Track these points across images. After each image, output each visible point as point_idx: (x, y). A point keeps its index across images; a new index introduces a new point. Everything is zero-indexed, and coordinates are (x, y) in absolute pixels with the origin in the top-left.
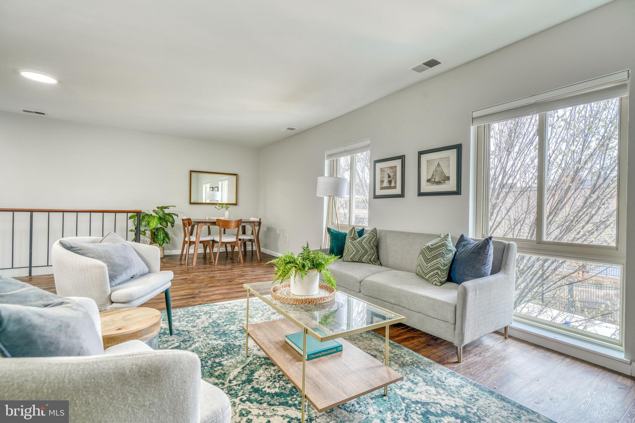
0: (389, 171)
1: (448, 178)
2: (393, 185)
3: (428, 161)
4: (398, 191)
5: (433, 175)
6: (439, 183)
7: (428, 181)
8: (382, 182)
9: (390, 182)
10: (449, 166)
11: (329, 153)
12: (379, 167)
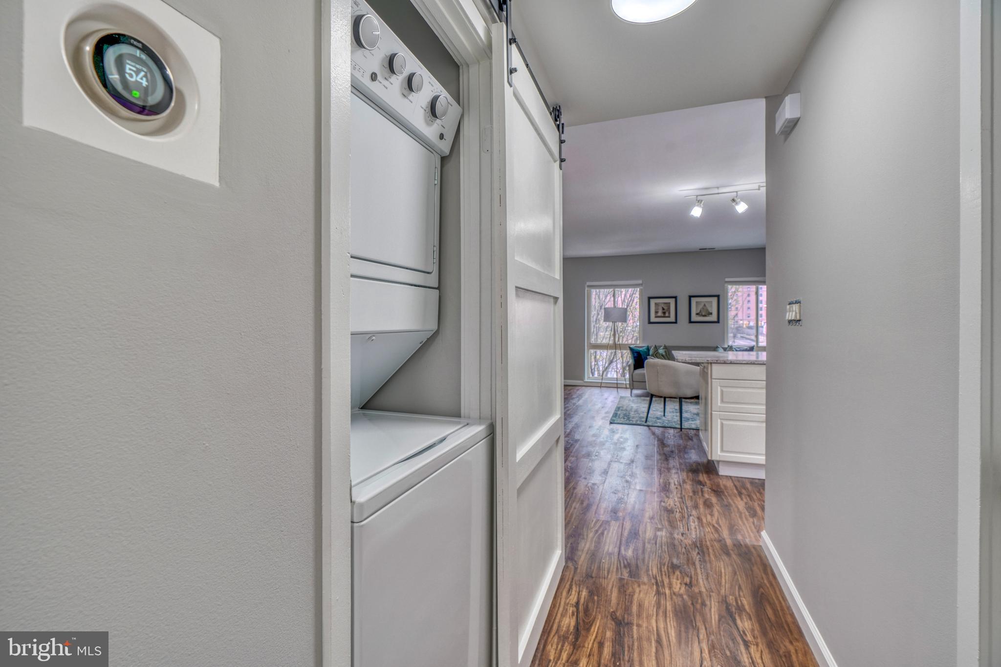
0: (663, 306)
1: (711, 314)
2: (667, 315)
3: (697, 302)
4: (672, 319)
5: (701, 311)
6: (705, 316)
7: (697, 314)
8: (656, 312)
9: (664, 313)
10: (711, 306)
11: (588, 283)
12: (653, 302)
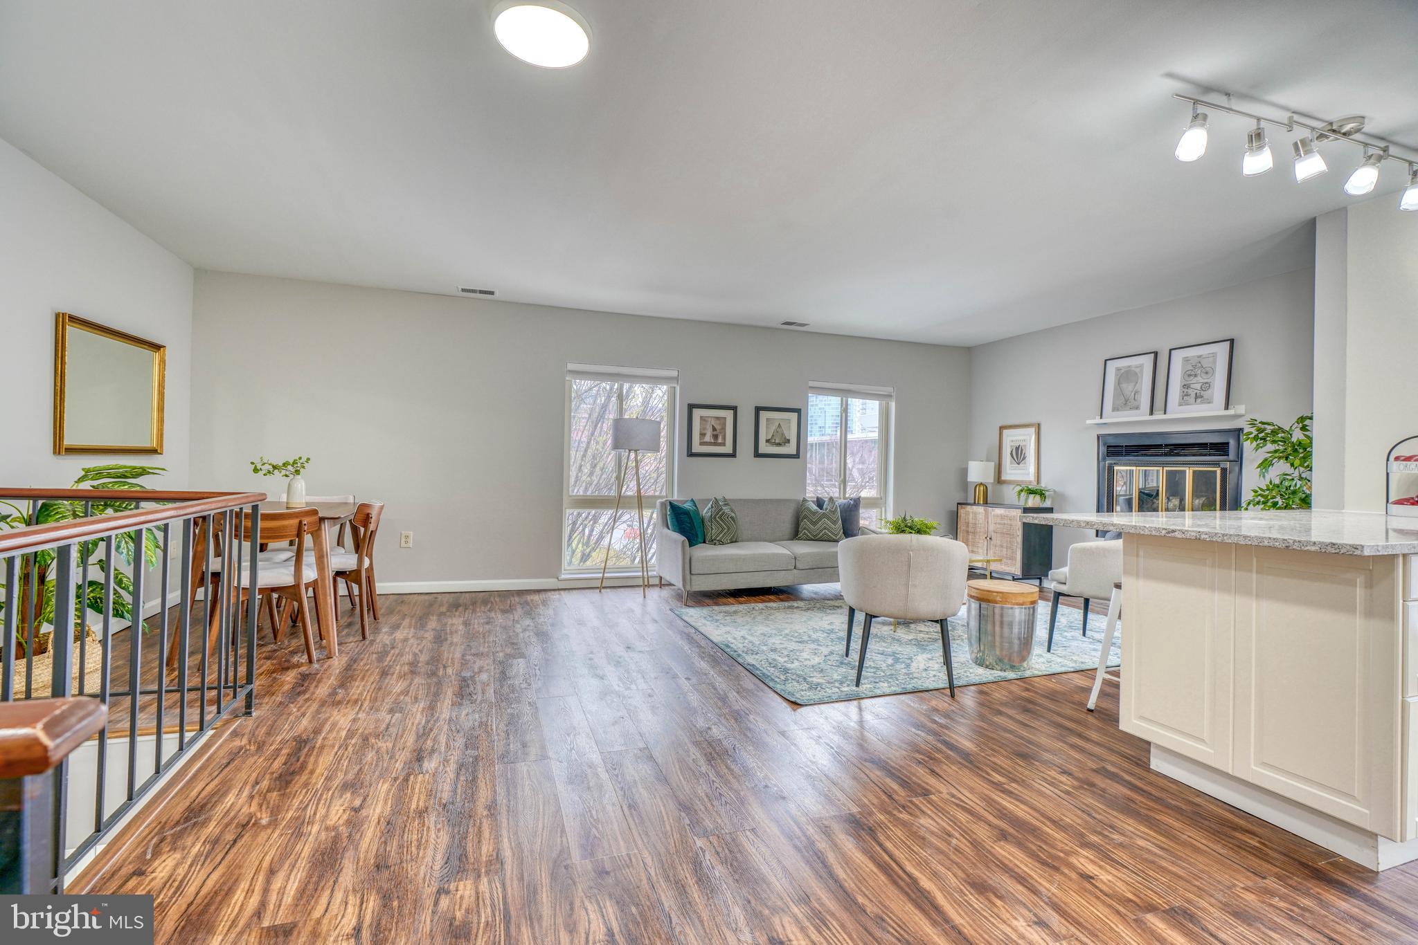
0: (713, 422)
1: (788, 441)
2: (720, 440)
3: (767, 420)
4: (728, 449)
5: (773, 436)
6: (779, 445)
8: (703, 435)
9: (716, 437)
10: (789, 428)
11: (571, 367)
12: (697, 413)
